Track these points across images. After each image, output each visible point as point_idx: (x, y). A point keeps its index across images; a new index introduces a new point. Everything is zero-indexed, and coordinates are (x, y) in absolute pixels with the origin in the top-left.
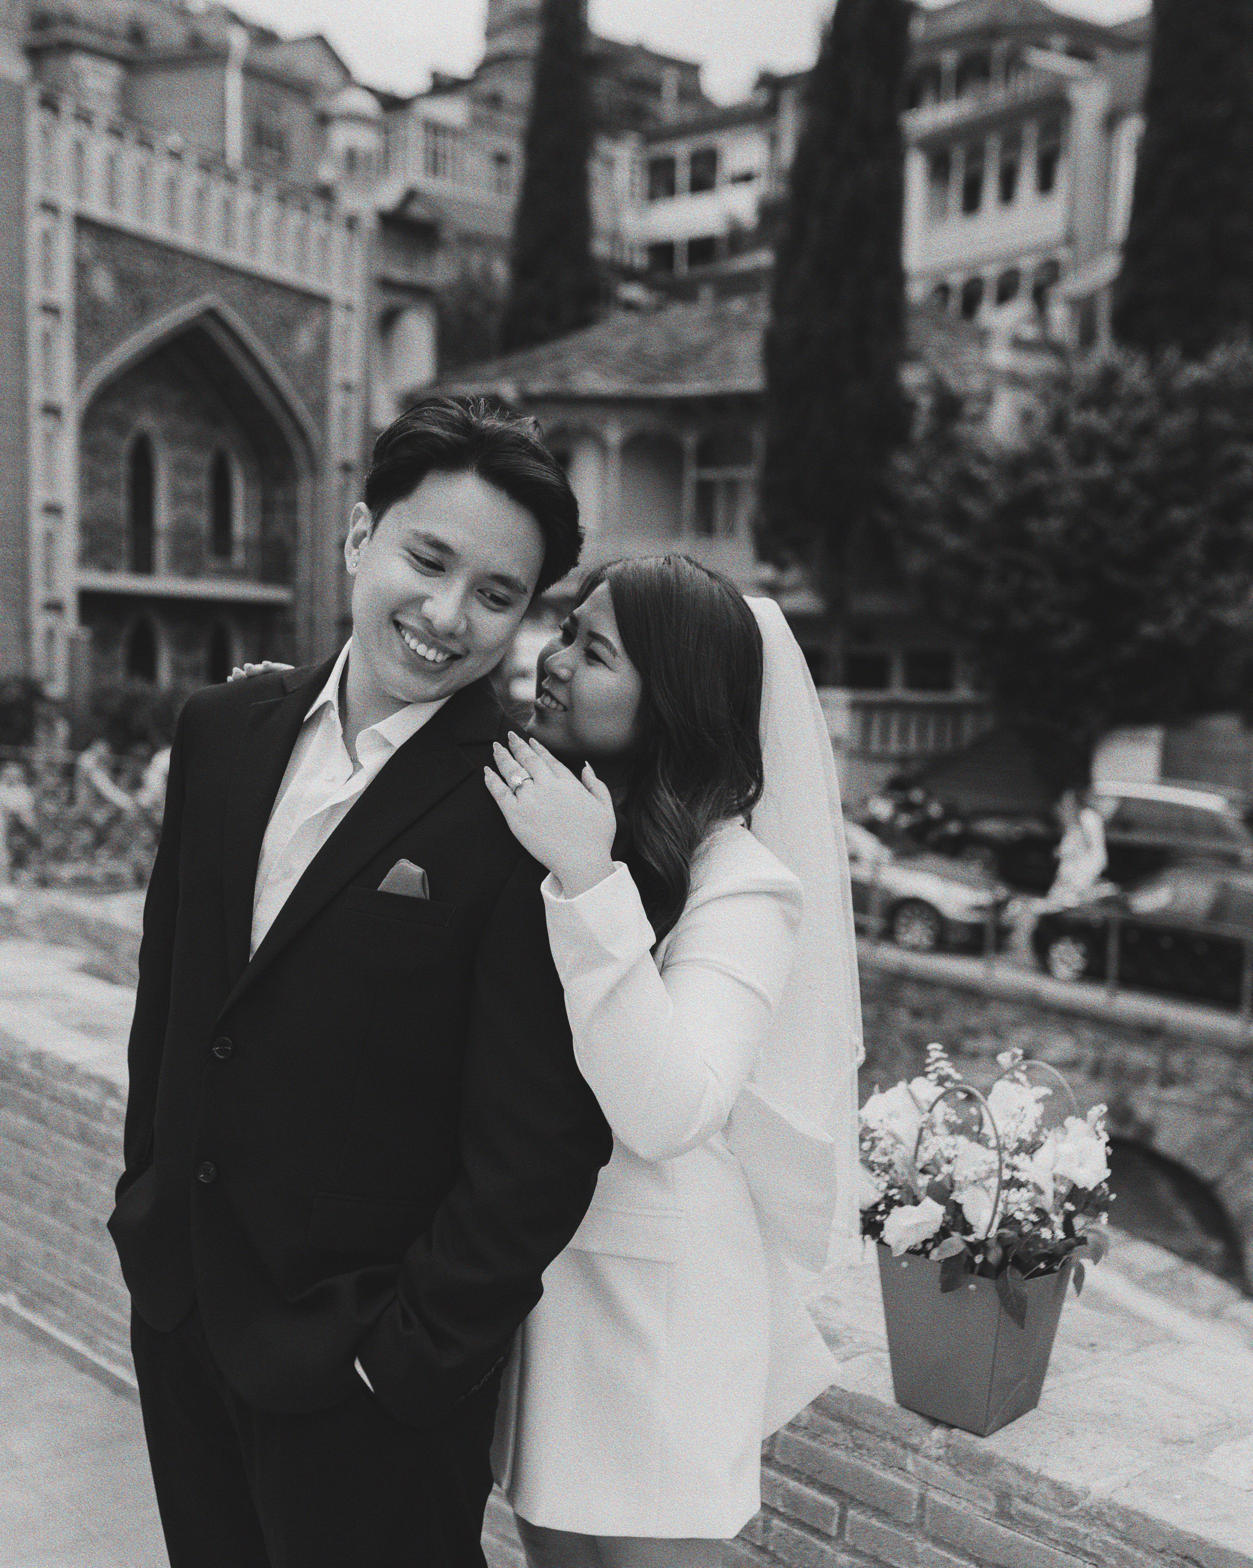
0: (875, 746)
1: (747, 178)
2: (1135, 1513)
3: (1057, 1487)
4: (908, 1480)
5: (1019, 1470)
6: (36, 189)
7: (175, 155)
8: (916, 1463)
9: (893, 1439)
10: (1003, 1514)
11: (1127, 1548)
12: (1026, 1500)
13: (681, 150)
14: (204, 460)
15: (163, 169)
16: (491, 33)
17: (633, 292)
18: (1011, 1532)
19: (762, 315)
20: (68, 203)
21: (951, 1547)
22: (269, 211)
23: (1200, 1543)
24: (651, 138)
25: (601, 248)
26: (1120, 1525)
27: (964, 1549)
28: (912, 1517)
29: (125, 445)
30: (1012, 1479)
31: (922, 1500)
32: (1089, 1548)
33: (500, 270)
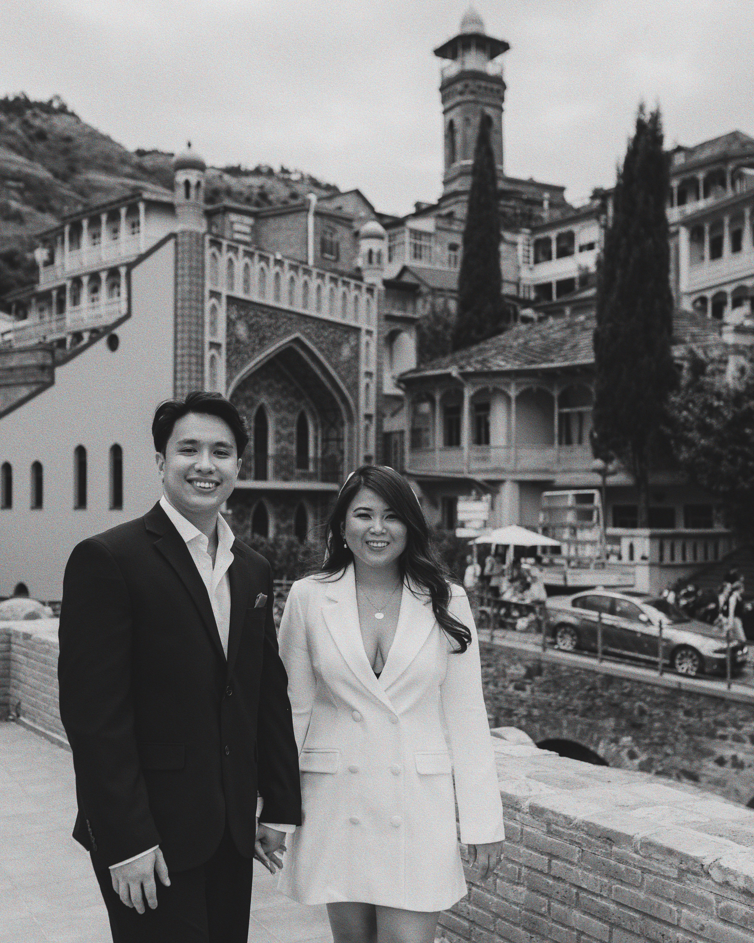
0: (667, 560)
1: (590, 246)
2: (591, 823)
3: (565, 817)
4: (517, 823)
5: (553, 812)
6: (209, 286)
7: (278, 262)
8: (520, 816)
9: (512, 807)
10: (549, 832)
11: (589, 838)
12: (557, 825)
13: (553, 235)
14: (294, 418)
15: (274, 269)
16: (446, 183)
17: (528, 312)
18: (551, 839)
19: (593, 324)
20: (225, 292)
21: (532, 848)
22: (328, 286)
23: (611, 831)
24: (535, 230)
25: (507, 290)
26: (586, 829)
27: (536, 849)
28: (518, 839)
29: (254, 412)
30: (551, 817)
31: (522, 830)
32: (577, 841)
33: (453, 305)
